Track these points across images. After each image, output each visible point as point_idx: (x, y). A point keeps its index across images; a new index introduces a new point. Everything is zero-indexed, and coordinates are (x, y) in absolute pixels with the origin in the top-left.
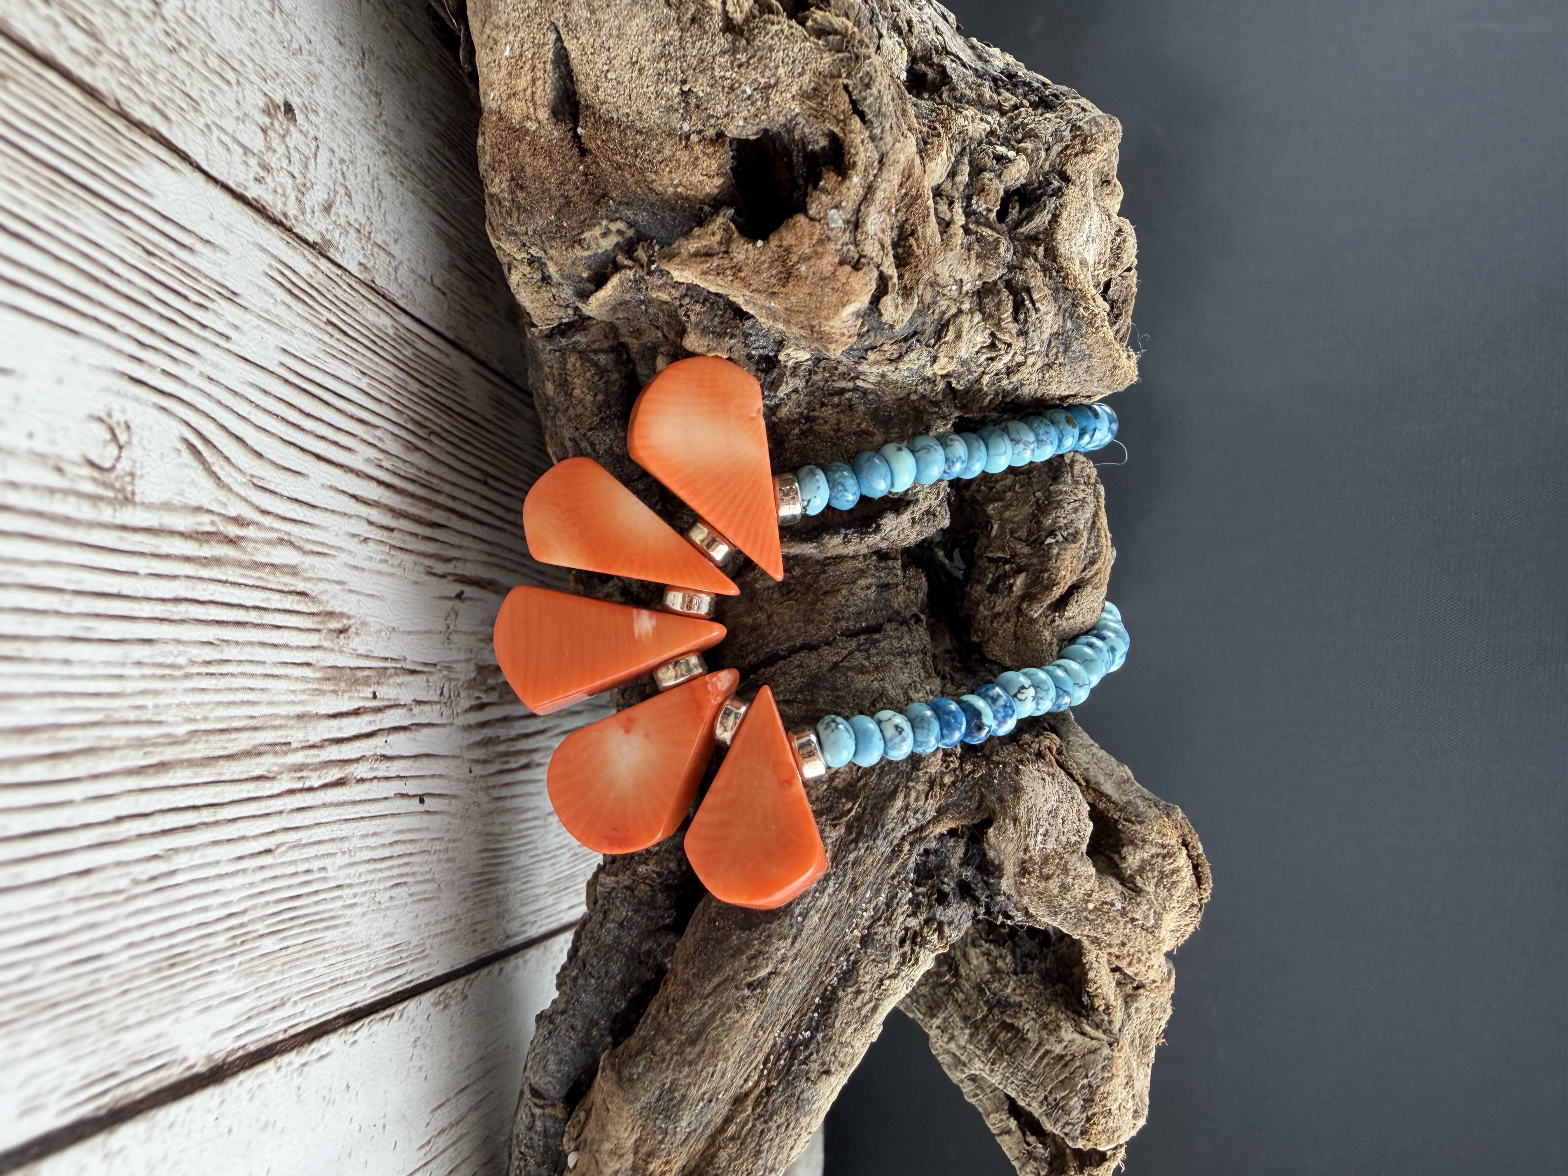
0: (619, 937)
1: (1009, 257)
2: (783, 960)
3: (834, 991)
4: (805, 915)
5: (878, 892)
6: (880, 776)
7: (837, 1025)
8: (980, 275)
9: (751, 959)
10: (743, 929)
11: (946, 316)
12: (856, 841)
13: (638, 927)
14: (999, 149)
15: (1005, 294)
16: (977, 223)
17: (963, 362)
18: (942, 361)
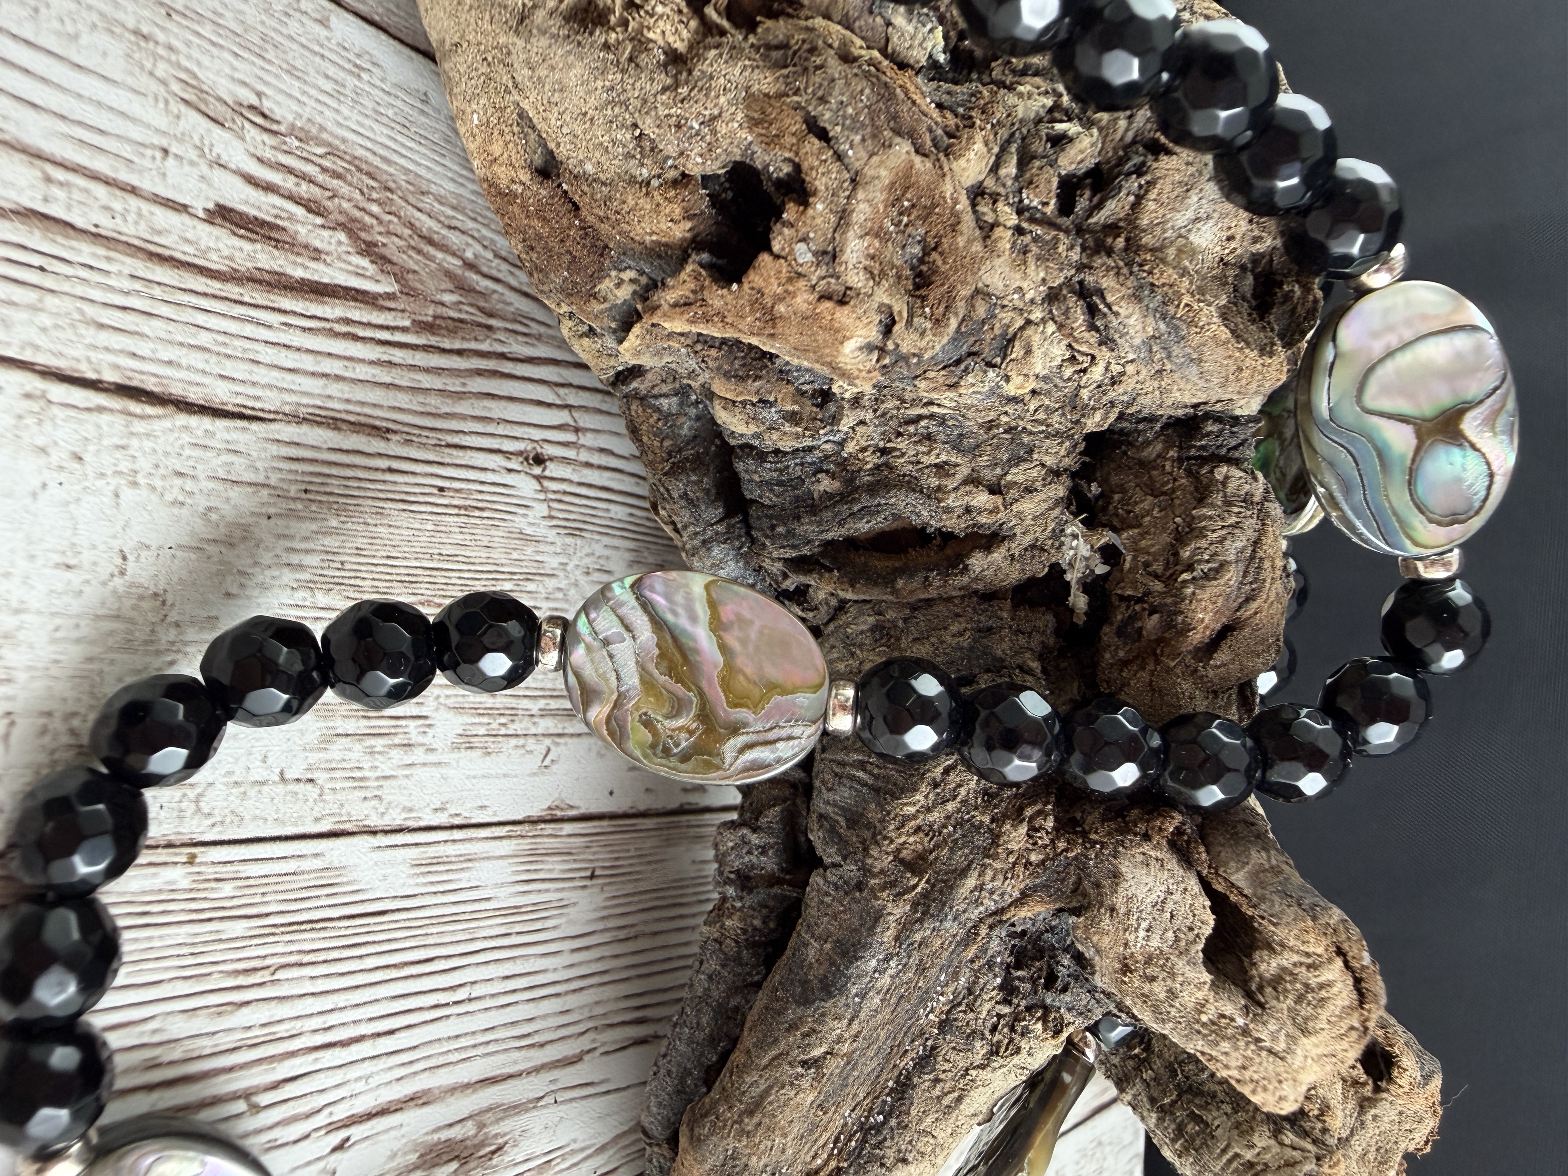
0: (709, 989)
1: (1075, 255)
2: (840, 1040)
3: (908, 1077)
4: (863, 996)
5: (955, 976)
6: (951, 850)
7: (913, 1112)
8: (1044, 280)
9: (806, 1035)
10: (799, 1004)
11: (1011, 331)
12: (921, 921)
13: (725, 982)
14: (1060, 127)
15: (1072, 300)
16: (1032, 220)
17: (1046, 379)
18: (1017, 380)
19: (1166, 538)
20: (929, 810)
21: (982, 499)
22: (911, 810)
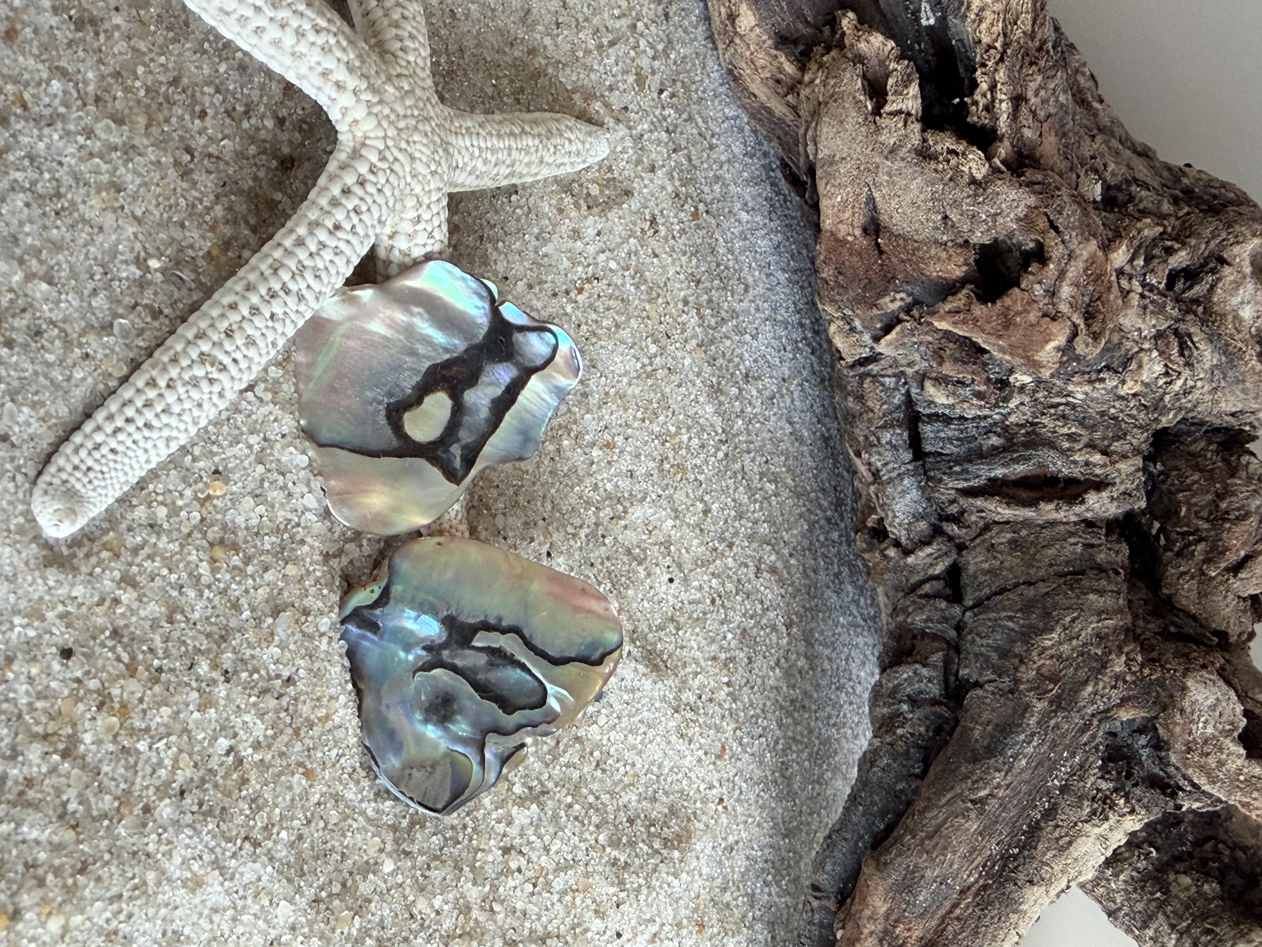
1: (1175, 313)
2: (998, 786)
3: (1038, 822)
4: (1015, 757)
5: (1073, 755)
6: (1075, 669)
7: (1040, 847)
8: (1154, 325)
9: (974, 783)
10: (969, 762)
11: (1131, 353)
12: (1055, 711)
14: (1169, 243)
15: (1172, 338)
16: (1151, 291)
17: (1146, 385)
18: (1130, 383)
19: (1209, 497)
20: (1061, 643)
21: (1097, 458)
22: (1048, 643)
